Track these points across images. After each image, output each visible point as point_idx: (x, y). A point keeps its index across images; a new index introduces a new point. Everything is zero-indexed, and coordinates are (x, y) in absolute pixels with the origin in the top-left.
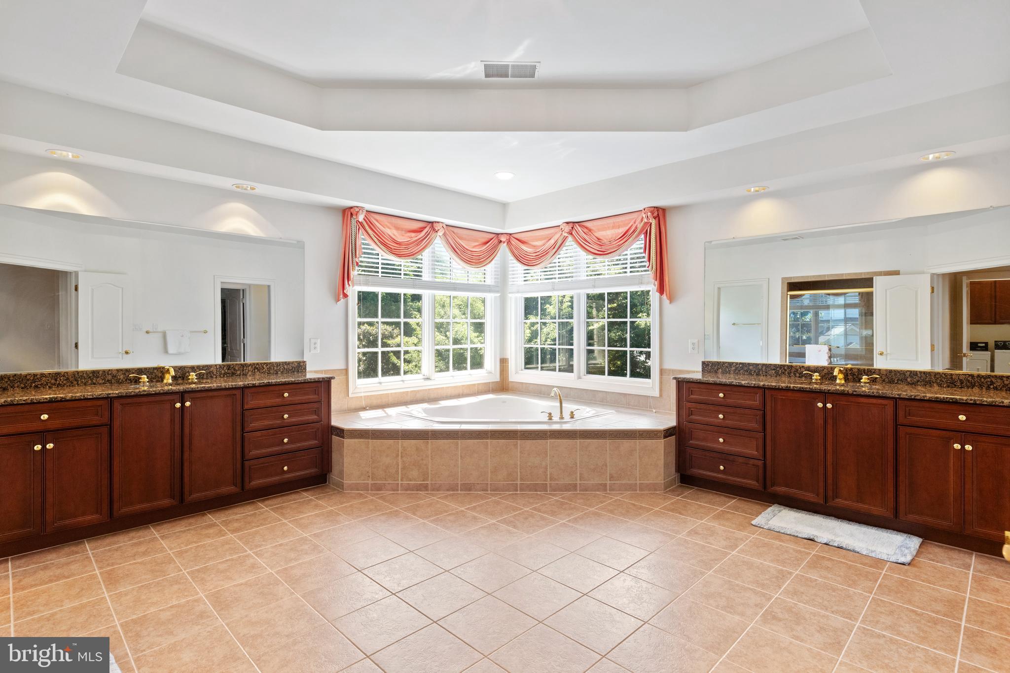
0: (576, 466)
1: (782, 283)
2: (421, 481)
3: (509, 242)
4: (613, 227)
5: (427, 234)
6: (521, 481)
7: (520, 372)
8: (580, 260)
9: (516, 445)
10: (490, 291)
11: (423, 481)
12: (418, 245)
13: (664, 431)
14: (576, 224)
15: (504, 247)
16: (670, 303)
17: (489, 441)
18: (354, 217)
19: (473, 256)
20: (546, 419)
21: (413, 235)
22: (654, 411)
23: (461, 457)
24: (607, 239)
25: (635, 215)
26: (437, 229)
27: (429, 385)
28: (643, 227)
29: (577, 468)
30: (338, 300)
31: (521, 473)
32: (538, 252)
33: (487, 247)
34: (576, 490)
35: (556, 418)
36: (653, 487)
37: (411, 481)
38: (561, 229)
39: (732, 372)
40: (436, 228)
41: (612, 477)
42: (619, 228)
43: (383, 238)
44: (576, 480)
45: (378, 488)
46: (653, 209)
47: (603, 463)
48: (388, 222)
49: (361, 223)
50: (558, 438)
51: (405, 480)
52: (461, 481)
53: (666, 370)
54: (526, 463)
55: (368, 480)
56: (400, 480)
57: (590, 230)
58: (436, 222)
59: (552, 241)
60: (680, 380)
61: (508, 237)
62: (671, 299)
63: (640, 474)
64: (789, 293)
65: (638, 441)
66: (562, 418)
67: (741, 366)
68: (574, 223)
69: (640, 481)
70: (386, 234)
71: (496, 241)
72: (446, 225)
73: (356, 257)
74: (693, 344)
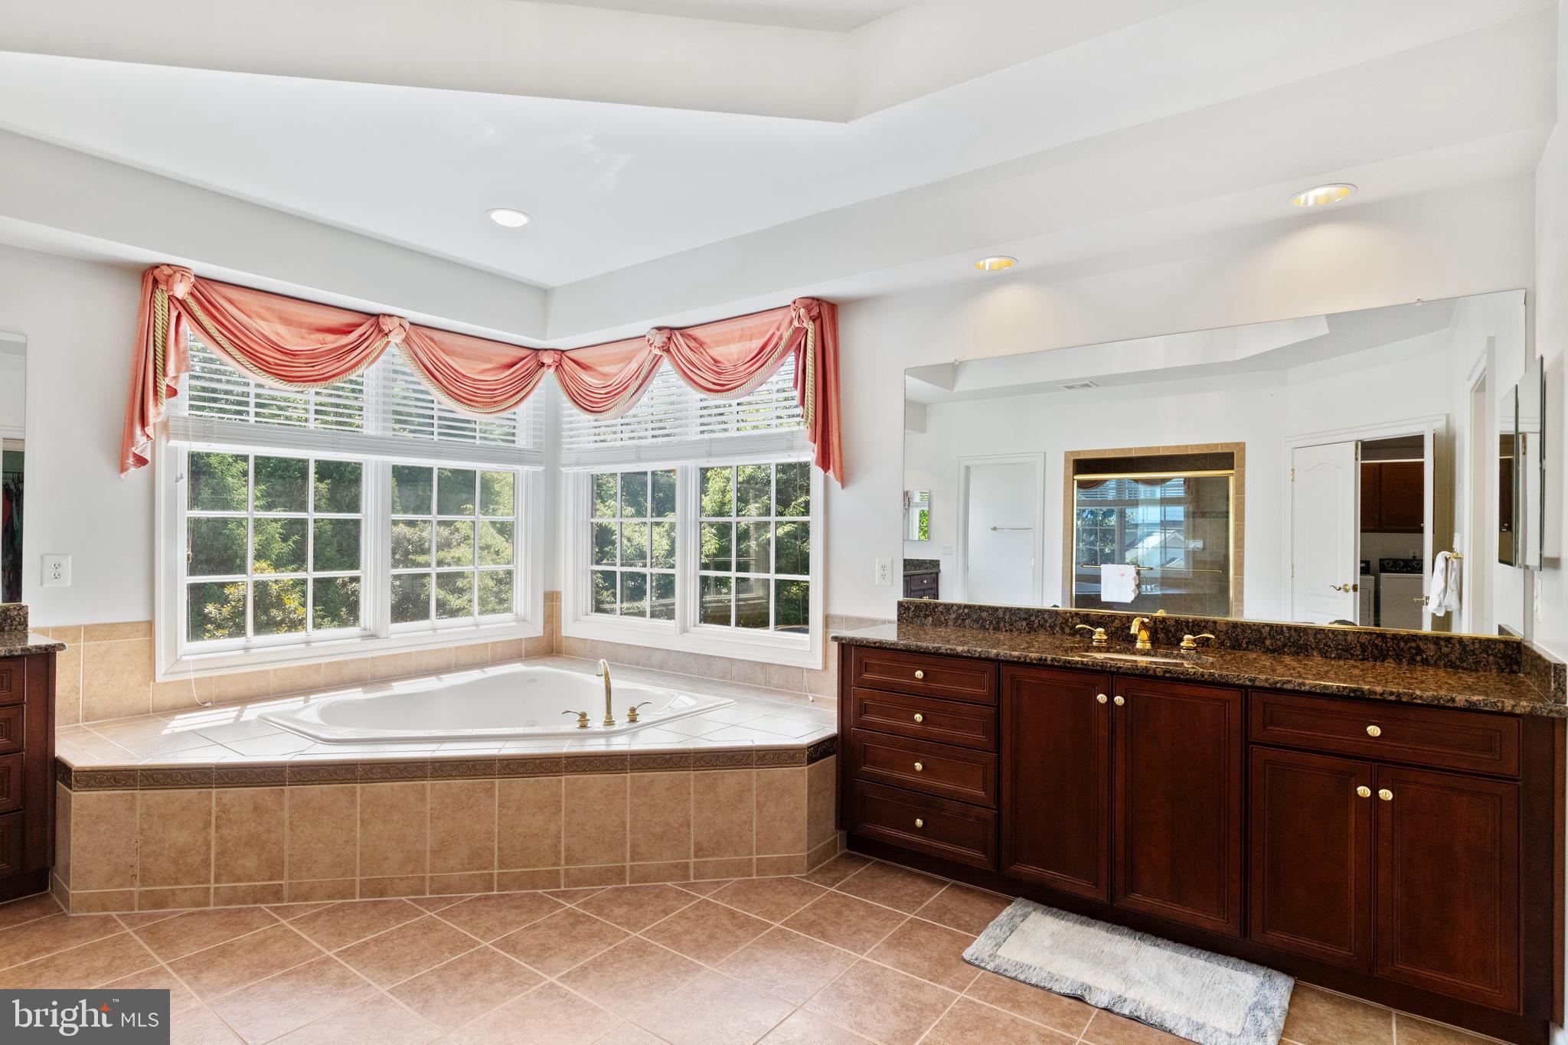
0: (624, 829)
1: (1066, 460)
2: (264, 880)
3: (559, 366)
4: (742, 338)
5: (363, 339)
6: (500, 868)
7: (582, 618)
8: (687, 402)
9: (489, 791)
10: (521, 461)
11: (270, 879)
12: (339, 359)
13: (809, 748)
14: (677, 332)
15: (549, 376)
16: (842, 488)
17: (428, 783)
18: (162, 287)
19: (478, 389)
20: (573, 726)
21: (330, 337)
22: (811, 698)
23: (362, 820)
24: (729, 361)
25: (778, 315)
26: (386, 329)
27: (374, 649)
28: (792, 336)
29: (625, 834)
30: (123, 469)
31: (500, 849)
32: (610, 385)
33: (510, 375)
34: (623, 881)
35: (597, 723)
36: (788, 866)
37: (239, 880)
38: (649, 341)
39: (951, 623)
40: (384, 327)
41: (700, 850)
42: (751, 340)
43: (243, 338)
44: (624, 859)
45: (158, 902)
46: (809, 301)
47: (682, 819)
48: (262, 307)
49: (182, 303)
50: (584, 771)
51: (224, 878)
52: (361, 875)
53: (835, 617)
54: (512, 828)
55: (132, 885)
56: (212, 881)
57: (701, 344)
58: (384, 315)
59: (634, 365)
60: (844, 642)
61: (557, 357)
62: (844, 482)
63: (758, 840)
64: (1076, 477)
65: (754, 771)
66: (609, 722)
67: (966, 611)
68: (672, 329)
69: (757, 854)
70: (253, 331)
71: (533, 364)
72: (411, 324)
73: (165, 375)
74: (883, 567)
